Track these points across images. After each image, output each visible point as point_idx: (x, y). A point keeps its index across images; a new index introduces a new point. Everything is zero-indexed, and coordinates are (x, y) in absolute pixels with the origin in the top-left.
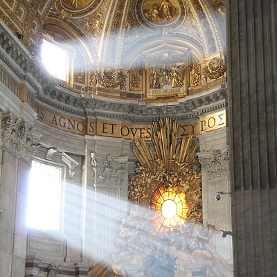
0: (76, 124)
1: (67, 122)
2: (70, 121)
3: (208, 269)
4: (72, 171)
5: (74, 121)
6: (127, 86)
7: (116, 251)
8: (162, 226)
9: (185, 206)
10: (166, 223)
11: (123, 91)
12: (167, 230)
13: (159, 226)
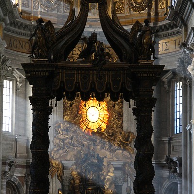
0: (24, 44)
1: (18, 43)
2: (20, 42)
3: (127, 165)
4: (20, 83)
5: (23, 41)
6: (62, 9)
7: (56, 149)
8: (87, 127)
9: (106, 112)
10: (90, 125)
11: (59, 13)
12: (91, 131)
13: (85, 127)
